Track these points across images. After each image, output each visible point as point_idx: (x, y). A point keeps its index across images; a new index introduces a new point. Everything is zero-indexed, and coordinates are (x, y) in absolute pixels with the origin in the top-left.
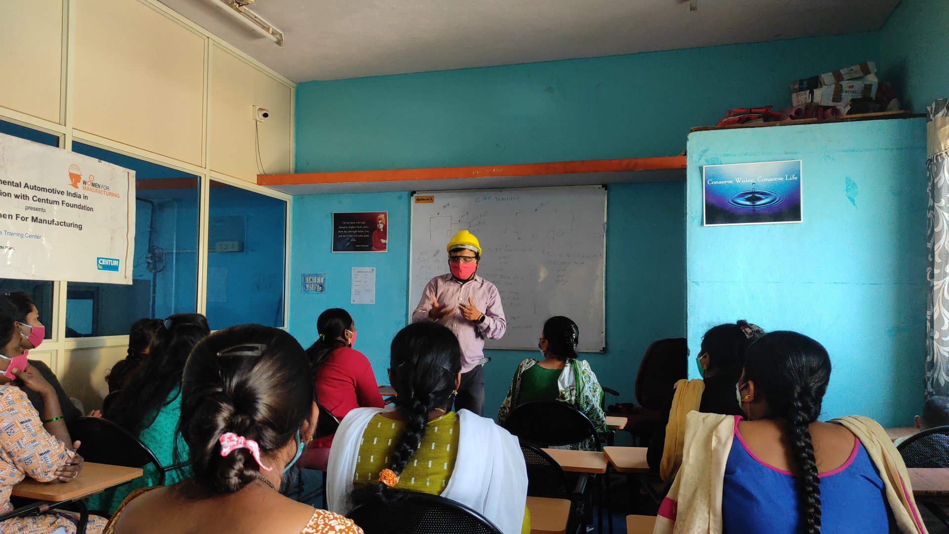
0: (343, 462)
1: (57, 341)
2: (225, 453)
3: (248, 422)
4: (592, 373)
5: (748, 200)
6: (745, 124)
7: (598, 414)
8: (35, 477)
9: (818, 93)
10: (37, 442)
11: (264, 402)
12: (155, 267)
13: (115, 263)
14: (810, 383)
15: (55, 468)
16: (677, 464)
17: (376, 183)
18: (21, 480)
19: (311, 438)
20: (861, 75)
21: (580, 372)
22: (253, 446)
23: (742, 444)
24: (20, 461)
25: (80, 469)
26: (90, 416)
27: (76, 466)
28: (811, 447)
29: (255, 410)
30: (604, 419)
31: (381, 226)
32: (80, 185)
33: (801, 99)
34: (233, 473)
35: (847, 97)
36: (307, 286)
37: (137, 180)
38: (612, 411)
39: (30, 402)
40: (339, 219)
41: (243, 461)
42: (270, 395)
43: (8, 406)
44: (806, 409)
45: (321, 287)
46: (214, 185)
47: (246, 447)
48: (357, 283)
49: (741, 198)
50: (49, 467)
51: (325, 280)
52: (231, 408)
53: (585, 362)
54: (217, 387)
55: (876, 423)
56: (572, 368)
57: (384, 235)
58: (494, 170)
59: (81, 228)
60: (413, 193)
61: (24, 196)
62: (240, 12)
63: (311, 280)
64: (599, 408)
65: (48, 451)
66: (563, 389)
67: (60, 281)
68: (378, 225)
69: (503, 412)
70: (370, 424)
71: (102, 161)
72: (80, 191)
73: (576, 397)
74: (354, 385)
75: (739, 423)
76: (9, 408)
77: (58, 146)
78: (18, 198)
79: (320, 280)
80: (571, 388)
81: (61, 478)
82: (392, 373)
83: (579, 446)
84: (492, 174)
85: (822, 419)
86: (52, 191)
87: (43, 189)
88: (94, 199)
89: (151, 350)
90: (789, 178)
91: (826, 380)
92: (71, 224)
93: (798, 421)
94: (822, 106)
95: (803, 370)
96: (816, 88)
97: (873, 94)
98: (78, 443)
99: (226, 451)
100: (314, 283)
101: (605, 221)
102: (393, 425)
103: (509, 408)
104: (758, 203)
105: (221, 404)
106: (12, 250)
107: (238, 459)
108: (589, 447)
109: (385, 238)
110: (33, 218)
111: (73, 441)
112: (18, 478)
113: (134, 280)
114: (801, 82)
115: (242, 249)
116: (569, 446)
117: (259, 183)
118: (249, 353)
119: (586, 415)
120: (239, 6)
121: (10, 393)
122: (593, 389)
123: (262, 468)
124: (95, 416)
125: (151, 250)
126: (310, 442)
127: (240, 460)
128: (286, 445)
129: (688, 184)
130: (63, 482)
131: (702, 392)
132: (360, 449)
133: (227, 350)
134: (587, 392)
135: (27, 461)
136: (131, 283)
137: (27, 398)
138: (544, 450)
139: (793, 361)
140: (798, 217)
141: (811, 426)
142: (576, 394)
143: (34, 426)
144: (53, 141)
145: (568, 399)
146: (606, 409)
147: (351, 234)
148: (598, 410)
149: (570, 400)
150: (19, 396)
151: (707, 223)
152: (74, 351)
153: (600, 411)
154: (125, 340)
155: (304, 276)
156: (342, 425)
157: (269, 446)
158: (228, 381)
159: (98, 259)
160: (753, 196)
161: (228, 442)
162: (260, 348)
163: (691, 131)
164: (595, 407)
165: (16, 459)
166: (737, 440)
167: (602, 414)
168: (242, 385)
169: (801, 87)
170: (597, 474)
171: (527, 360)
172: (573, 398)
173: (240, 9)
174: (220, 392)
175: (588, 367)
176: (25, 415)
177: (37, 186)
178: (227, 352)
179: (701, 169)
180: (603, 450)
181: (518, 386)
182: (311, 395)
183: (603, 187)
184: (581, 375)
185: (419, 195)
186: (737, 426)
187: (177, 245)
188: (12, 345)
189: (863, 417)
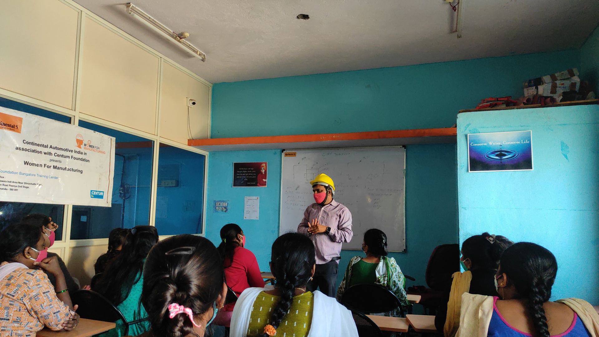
0: (240, 323)
1: (65, 242)
2: (172, 316)
3: (185, 297)
4: (397, 266)
5: (497, 155)
6: (495, 108)
7: (402, 293)
8: (51, 327)
9: (541, 88)
10: (52, 306)
11: (195, 283)
12: (124, 196)
13: (101, 194)
14: (544, 277)
15: (62, 322)
16: (455, 327)
17: (260, 144)
18: (42, 329)
19: (222, 306)
20: (569, 77)
21: (390, 265)
22: (189, 311)
23: (498, 314)
24: (42, 317)
25: (77, 322)
26: (84, 289)
27: (75, 321)
28: (545, 318)
29: (189, 288)
30: (406, 296)
31: (263, 171)
32: (82, 146)
33: (530, 92)
34: (177, 329)
35: (560, 91)
36: (217, 208)
37: (116, 143)
38: (410, 291)
39: (49, 280)
40: (238, 167)
41: (183, 321)
42: (198, 279)
43: (36, 283)
44: (541, 293)
45: (225, 209)
46: (162, 146)
47: (185, 312)
48: (248, 207)
49: (493, 155)
50: (59, 321)
51: (228, 204)
52: (175, 287)
53: (392, 259)
54: (167, 274)
55: (588, 303)
56: (385, 263)
57: (265, 176)
58: (334, 137)
59: (82, 172)
60: (283, 151)
61: (49, 153)
62: (180, 42)
63: (220, 204)
64: (403, 289)
65: (59, 311)
66: (379, 276)
67: (68, 205)
68: (261, 170)
69: (340, 291)
70: (258, 298)
71: (96, 132)
72: (82, 150)
73: (388, 281)
74: (246, 271)
75: (496, 302)
76: (37, 283)
77: (70, 123)
78: (46, 154)
79: (225, 204)
80: (384, 275)
81: (66, 328)
82: (272, 264)
83: (390, 314)
84: (333, 139)
85: (551, 300)
86: (66, 150)
87: (61, 149)
88: (90, 155)
89: (122, 247)
90: (523, 142)
91: (554, 275)
92: (76, 170)
93: (536, 301)
94: (543, 97)
95: (539, 267)
96: (540, 85)
97: (577, 88)
98: (77, 306)
99: (172, 315)
100: (221, 206)
101: (405, 168)
102: (273, 298)
103: (344, 288)
104: (504, 158)
105: (169, 285)
106: (41, 186)
107: (180, 320)
108: (397, 314)
109: (266, 179)
110: (54, 166)
111: (74, 305)
112: (40, 328)
113: (112, 204)
114: (530, 81)
115: (177, 185)
116: (383, 314)
117: (189, 144)
118: (185, 253)
119: (394, 293)
120: (180, 39)
121: (38, 275)
122: (398, 276)
123: (195, 325)
124: (86, 289)
125: (122, 185)
126: (222, 308)
127: (181, 321)
128: (208, 311)
129: (458, 145)
130: (67, 331)
131: (470, 280)
132: (251, 314)
133: (172, 251)
134: (394, 278)
135: (46, 317)
136: (110, 206)
137: (47, 278)
138: (367, 316)
139: (532, 262)
140: (530, 167)
141: (544, 304)
142: (387, 279)
143: (51, 295)
144: (67, 120)
145: (382, 283)
146: (407, 290)
147: (245, 176)
148: (402, 290)
149: (384, 284)
150: (43, 276)
151: (471, 170)
152: (75, 248)
153: (403, 291)
154: (106, 241)
155: (215, 202)
156: (240, 298)
157: (198, 312)
158: (173, 270)
159: (91, 191)
160: (501, 153)
161: (173, 309)
162: (191, 249)
163: (460, 112)
164: (400, 288)
165: (40, 316)
166: (495, 313)
167: (404, 293)
168: (181, 273)
169: (530, 84)
170: (402, 333)
171: (355, 257)
172: (386, 282)
173: (180, 40)
174: (168, 277)
175: (395, 262)
176: (46, 288)
177: (57, 147)
178: (171, 252)
179: (466, 136)
180: (406, 317)
181: (350, 274)
182: (222, 279)
183: (403, 147)
184: (390, 267)
185: (286, 152)
186: (495, 303)
187: (138, 182)
188: (40, 243)
189: (579, 299)
